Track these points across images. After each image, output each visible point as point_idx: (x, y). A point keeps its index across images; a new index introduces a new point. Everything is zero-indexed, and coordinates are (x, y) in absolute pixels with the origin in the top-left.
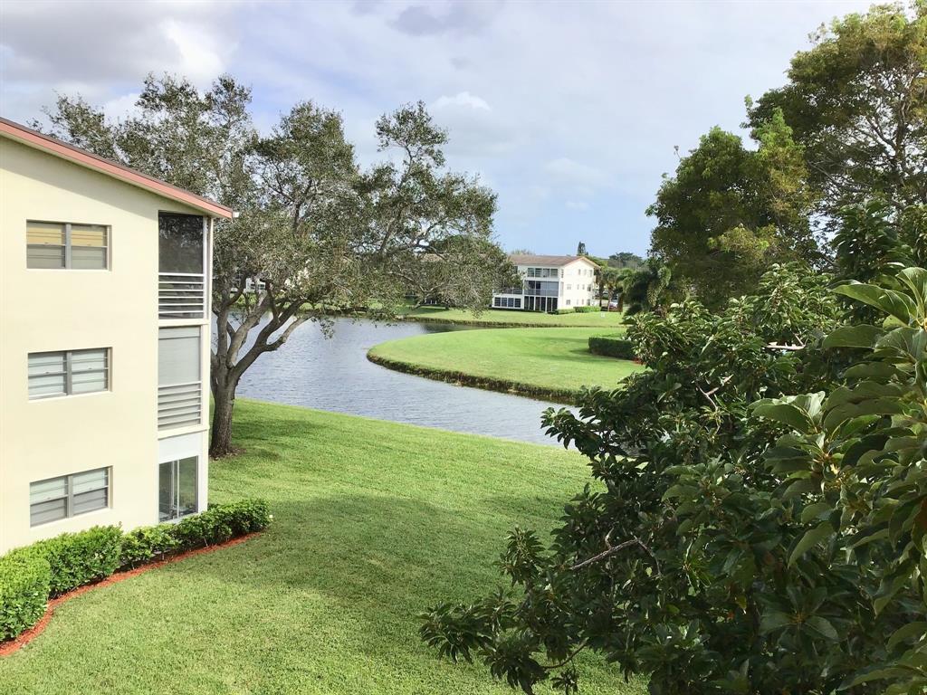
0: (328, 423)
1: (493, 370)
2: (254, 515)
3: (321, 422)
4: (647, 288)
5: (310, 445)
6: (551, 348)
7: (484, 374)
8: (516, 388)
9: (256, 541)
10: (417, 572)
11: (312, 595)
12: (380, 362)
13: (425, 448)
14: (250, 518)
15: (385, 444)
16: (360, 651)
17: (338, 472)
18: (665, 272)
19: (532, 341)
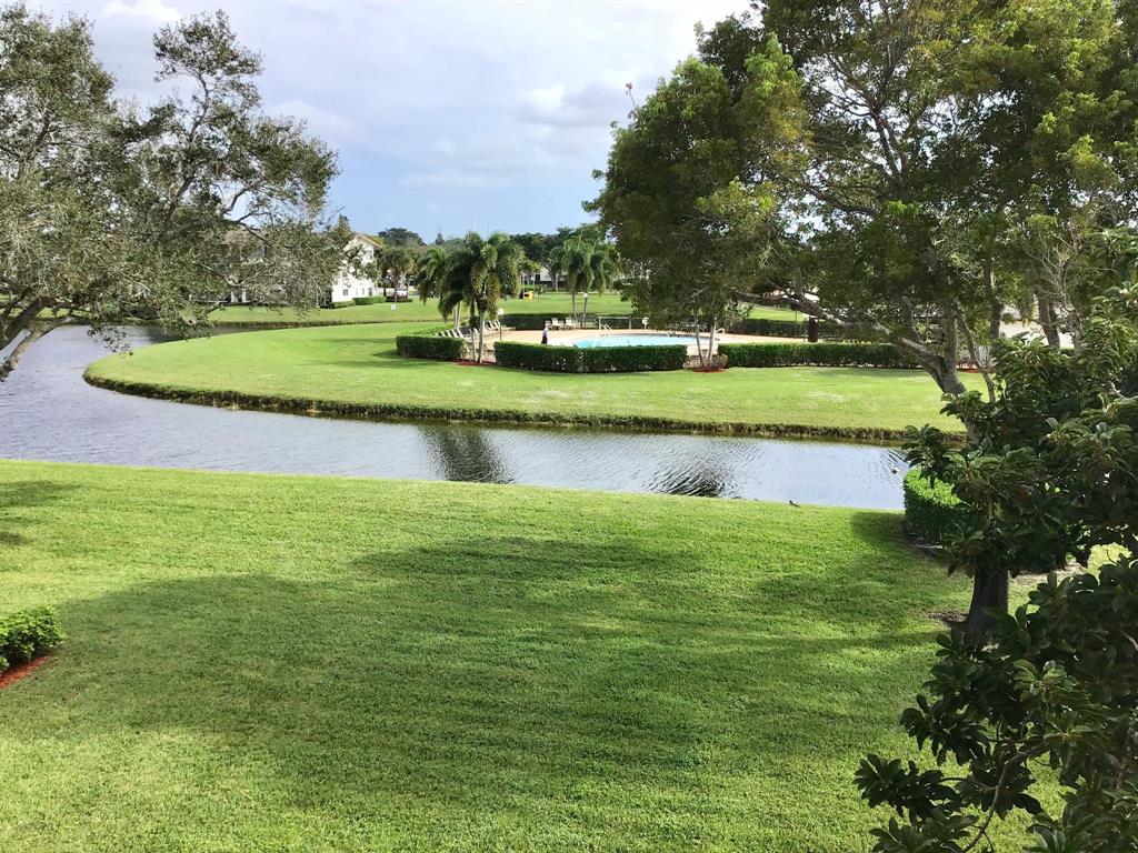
0: (79, 480)
1: (282, 387)
2: (40, 633)
3: (69, 480)
4: (470, 270)
5: (65, 516)
6: (347, 353)
7: (270, 392)
8: (318, 408)
9: (50, 671)
10: (314, 677)
11: (178, 737)
12: (109, 385)
13: (243, 502)
14: (33, 638)
15: (180, 502)
16: (289, 805)
17: (125, 550)
18: (490, 250)
19: (318, 344)
